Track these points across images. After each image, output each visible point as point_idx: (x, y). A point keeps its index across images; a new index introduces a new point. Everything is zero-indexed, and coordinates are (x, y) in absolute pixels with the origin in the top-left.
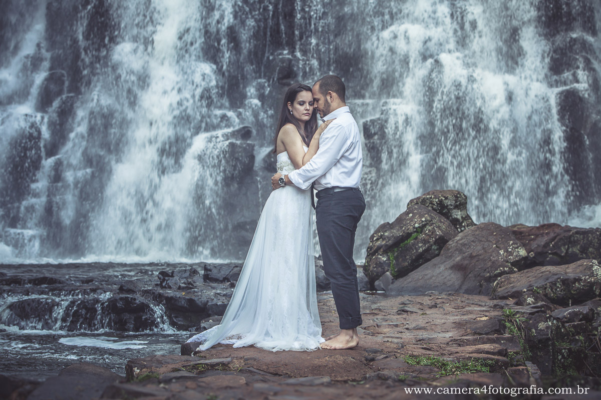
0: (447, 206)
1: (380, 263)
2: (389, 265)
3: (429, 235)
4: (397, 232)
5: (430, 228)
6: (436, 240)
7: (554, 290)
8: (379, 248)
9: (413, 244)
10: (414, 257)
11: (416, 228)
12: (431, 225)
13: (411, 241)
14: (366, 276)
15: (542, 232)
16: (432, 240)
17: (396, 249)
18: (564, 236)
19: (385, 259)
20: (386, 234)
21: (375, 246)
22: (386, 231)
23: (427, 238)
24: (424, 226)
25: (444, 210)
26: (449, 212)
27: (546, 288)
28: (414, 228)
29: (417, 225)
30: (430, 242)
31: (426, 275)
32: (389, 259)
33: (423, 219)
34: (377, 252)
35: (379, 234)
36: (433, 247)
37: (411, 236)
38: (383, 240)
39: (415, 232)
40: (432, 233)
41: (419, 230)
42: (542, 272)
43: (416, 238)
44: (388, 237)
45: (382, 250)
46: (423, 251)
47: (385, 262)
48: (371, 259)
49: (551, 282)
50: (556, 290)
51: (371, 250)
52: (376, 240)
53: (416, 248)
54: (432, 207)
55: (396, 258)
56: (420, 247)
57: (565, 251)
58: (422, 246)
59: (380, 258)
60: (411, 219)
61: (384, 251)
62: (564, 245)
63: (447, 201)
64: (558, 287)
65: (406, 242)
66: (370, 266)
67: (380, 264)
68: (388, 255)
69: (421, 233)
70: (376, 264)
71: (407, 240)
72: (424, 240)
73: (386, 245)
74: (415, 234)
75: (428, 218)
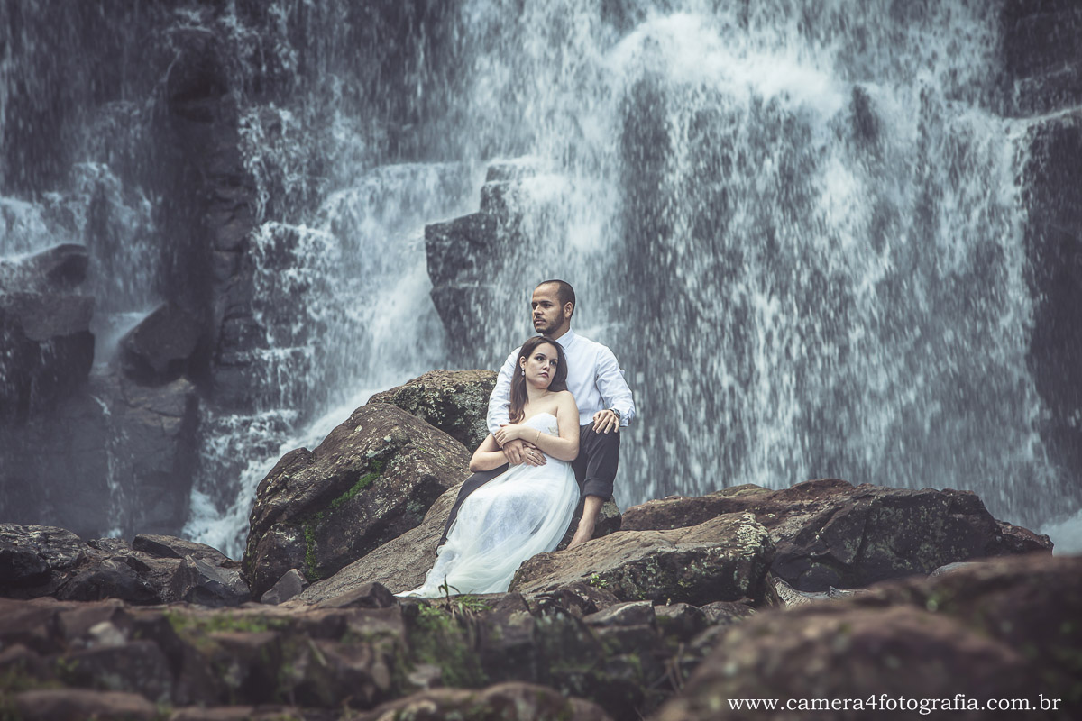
0: (464, 409)
1: (280, 548)
2: (302, 554)
3: (399, 477)
4: (322, 471)
5: (403, 459)
6: (417, 487)
7: (640, 581)
8: (279, 511)
9: (363, 501)
10: (362, 532)
11: (370, 460)
12: (407, 453)
13: (357, 493)
14: (246, 581)
15: (798, 502)
16: (407, 489)
17: (320, 514)
18: (852, 512)
19: (293, 539)
20: (296, 477)
21: (267, 507)
22: (296, 470)
23: (394, 483)
24: (390, 455)
25: (456, 419)
26: (469, 424)
27: (621, 576)
28: (364, 458)
29: (370, 453)
30: (402, 493)
31: (379, 569)
32: (301, 539)
33: (388, 438)
34: (273, 523)
35: (280, 478)
36: (409, 507)
37: (357, 480)
38: (289, 491)
39: (367, 469)
40: (408, 470)
41: (378, 465)
42: (623, 543)
43: (370, 485)
44: (299, 484)
45: (285, 517)
46: (384, 515)
47: (290, 545)
48: (258, 540)
49: (634, 563)
50: (645, 579)
51: (258, 519)
52: (271, 491)
53: (368, 510)
54: (426, 413)
55: (321, 537)
56: (377, 507)
57: (854, 553)
58: (382, 505)
59: (279, 536)
60: (358, 440)
61: (290, 519)
62: (853, 537)
63: (461, 397)
64: (650, 574)
65: (346, 495)
66: (255, 557)
67: (280, 553)
68: (299, 530)
69: (382, 473)
70: (270, 551)
71: (347, 490)
72: (389, 489)
73: (294, 504)
74: (368, 474)
75: (400, 435)
